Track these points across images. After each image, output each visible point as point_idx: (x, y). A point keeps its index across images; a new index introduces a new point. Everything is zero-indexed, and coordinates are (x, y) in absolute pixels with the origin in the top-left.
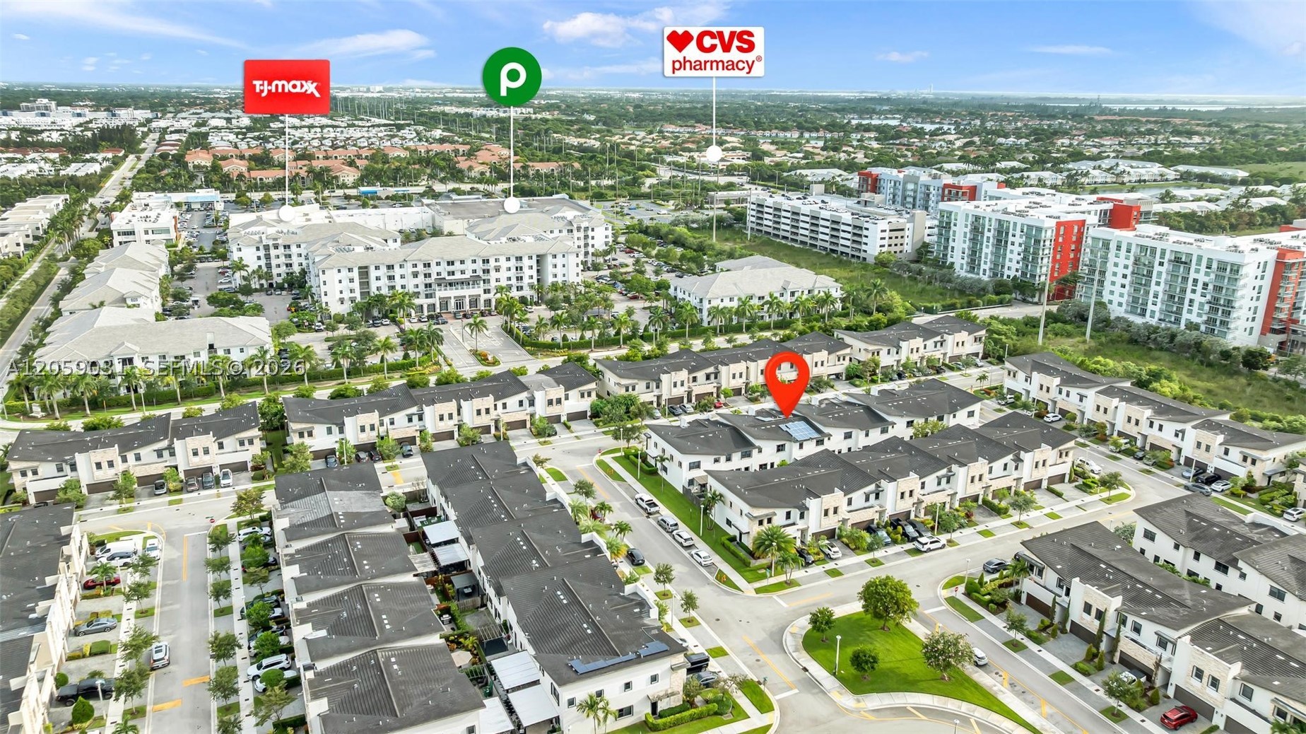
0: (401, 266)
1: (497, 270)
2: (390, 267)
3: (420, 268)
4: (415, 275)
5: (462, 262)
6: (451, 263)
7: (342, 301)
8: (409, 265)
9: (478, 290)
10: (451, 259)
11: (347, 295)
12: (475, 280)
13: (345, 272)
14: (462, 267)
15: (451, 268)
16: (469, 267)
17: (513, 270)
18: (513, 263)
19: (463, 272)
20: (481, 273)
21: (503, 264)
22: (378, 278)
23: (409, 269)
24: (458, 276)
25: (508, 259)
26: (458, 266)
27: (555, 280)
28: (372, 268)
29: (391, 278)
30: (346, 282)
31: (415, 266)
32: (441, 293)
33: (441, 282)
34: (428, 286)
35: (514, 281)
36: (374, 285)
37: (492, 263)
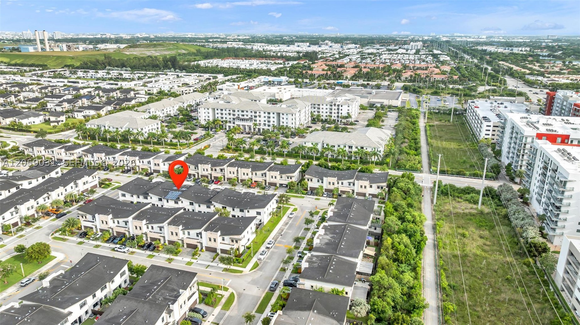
0: (225, 110)
1: (260, 116)
2: (222, 110)
3: (231, 112)
4: (230, 114)
5: (247, 112)
6: (243, 111)
7: (205, 119)
8: (228, 110)
9: (251, 124)
10: (243, 110)
11: (207, 118)
12: (251, 119)
13: (206, 109)
14: (247, 114)
15: (243, 113)
16: (249, 114)
17: (267, 118)
18: (266, 115)
19: (247, 116)
20: (253, 117)
21: (262, 115)
22: (218, 114)
23: (227, 112)
24: (245, 117)
25: (265, 113)
26: (245, 113)
27: (283, 124)
28: (216, 109)
29: (222, 114)
30: (207, 113)
31: (230, 111)
32: (237, 122)
33: (238, 118)
34: (234, 119)
35: (267, 122)
36: (217, 116)
37: (257, 114)
